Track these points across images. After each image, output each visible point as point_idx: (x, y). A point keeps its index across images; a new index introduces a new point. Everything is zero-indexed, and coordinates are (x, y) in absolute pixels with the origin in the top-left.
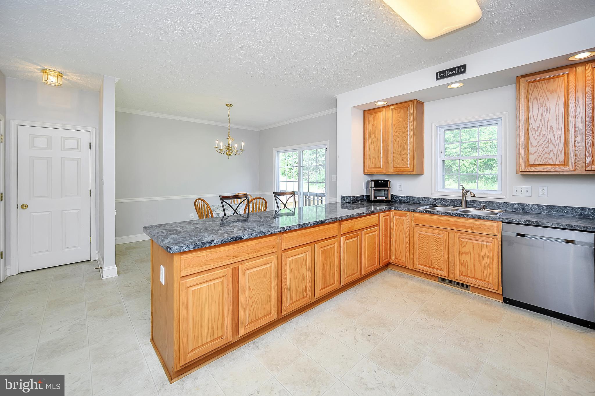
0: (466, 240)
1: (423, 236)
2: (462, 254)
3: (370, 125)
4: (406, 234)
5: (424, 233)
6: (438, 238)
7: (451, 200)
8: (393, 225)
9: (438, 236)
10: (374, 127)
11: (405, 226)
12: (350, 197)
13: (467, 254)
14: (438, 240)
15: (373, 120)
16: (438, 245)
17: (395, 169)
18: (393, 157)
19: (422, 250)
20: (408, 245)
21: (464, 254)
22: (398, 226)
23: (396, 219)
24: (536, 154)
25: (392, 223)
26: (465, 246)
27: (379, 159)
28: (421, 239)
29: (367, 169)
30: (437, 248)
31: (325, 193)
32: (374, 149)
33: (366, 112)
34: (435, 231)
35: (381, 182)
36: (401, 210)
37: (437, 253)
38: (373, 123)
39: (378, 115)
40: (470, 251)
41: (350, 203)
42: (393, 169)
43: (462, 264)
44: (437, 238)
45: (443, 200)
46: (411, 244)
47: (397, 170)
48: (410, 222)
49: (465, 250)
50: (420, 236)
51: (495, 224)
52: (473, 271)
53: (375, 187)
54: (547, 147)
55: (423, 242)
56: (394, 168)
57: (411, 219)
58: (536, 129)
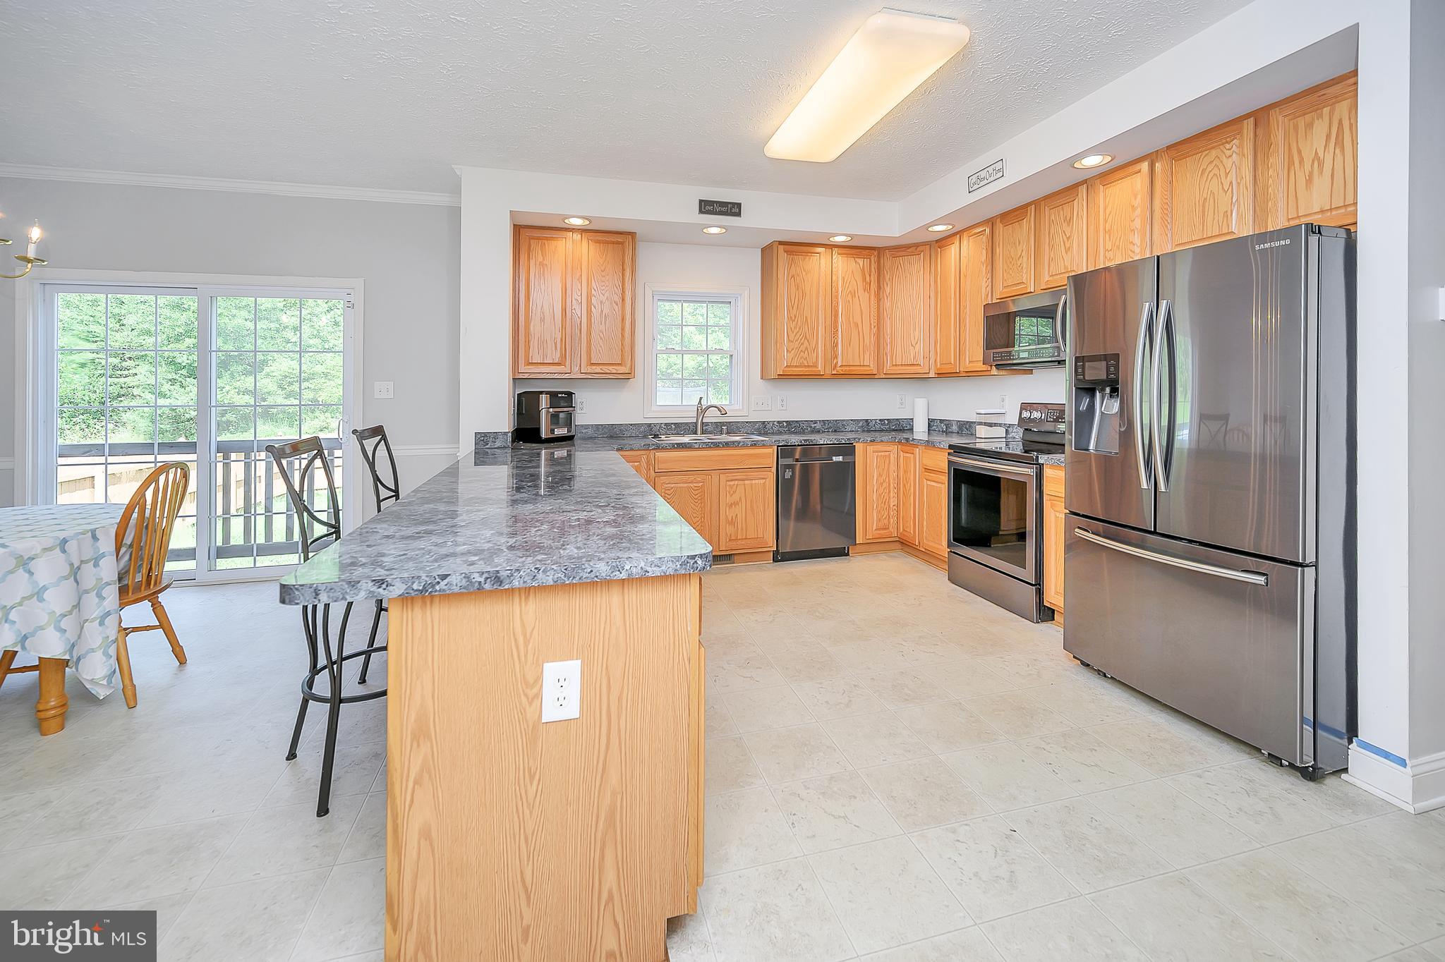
0: (736, 482)
1: (671, 491)
2: (731, 506)
3: (532, 262)
5: (673, 485)
7: (675, 424)
9: (695, 485)
10: (543, 269)
12: (506, 434)
13: (736, 504)
14: (697, 492)
15: (540, 252)
16: (697, 500)
17: (593, 367)
18: (589, 340)
21: (733, 506)
24: (792, 352)
26: (734, 492)
27: (555, 343)
28: (669, 497)
29: (523, 368)
30: (695, 507)
32: (542, 321)
33: (522, 231)
34: (692, 478)
35: (561, 396)
36: (632, 450)
37: (695, 515)
38: (539, 258)
39: (554, 243)
40: (740, 498)
41: (505, 447)
42: (590, 367)
43: (732, 522)
44: (694, 489)
45: (663, 425)
47: (599, 369)
49: (734, 497)
50: (666, 491)
51: (770, 450)
52: (744, 530)
53: (551, 407)
54: (802, 344)
56: (591, 364)
57: (648, 463)
58: (793, 318)
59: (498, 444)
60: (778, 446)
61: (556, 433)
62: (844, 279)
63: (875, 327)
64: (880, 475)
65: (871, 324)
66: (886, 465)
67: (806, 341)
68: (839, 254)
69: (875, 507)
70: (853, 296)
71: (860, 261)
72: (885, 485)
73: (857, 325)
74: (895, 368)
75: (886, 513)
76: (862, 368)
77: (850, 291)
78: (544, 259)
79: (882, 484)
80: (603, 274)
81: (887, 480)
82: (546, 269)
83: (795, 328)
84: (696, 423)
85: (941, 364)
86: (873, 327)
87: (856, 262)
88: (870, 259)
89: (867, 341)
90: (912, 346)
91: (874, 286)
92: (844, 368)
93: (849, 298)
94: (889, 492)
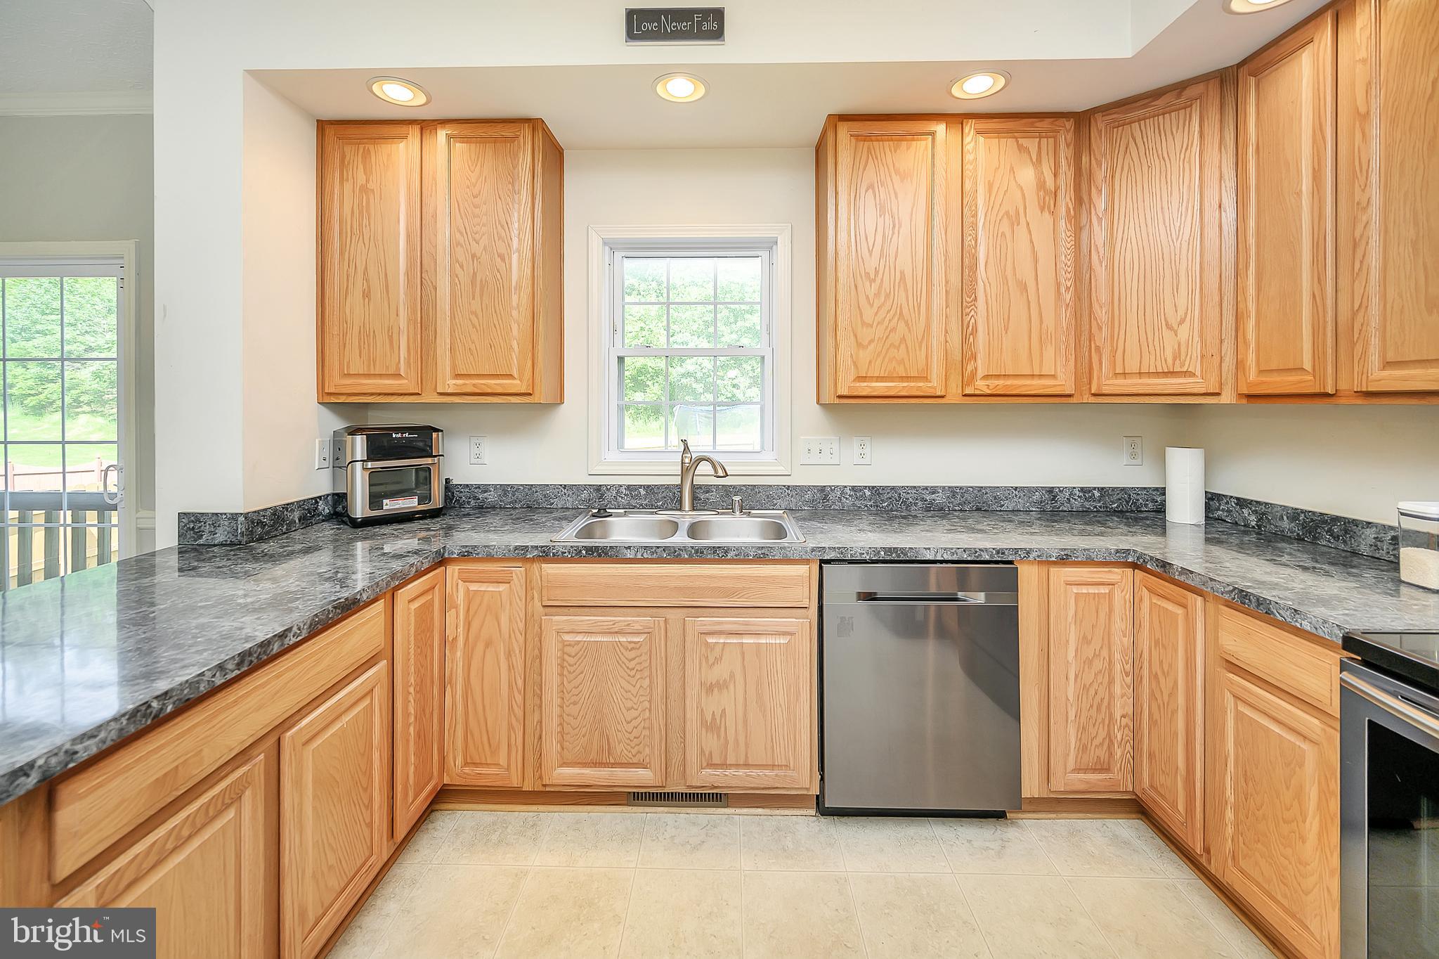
0: (722, 639)
1: (577, 648)
2: (710, 689)
3: (348, 187)
4: (509, 655)
5: (579, 638)
6: (630, 646)
8: (455, 623)
9: (628, 638)
10: (368, 203)
11: (504, 620)
12: (234, 517)
13: (721, 686)
14: (632, 654)
16: (632, 673)
17: (460, 382)
18: (452, 331)
19: (575, 703)
20: (519, 698)
21: (716, 690)
22: (475, 625)
23: (470, 597)
24: (872, 347)
25: (451, 615)
26: (718, 660)
27: (391, 338)
28: (571, 660)
29: (336, 383)
30: (630, 688)
31: (113, 489)
32: (367, 295)
33: (330, 131)
34: (622, 623)
35: (399, 435)
36: (487, 558)
37: (629, 704)
38: (361, 178)
40: (732, 675)
41: (232, 544)
42: (454, 382)
43: (712, 726)
44: (627, 649)
46: (533, 687)
47: (469, 385)
48: (528, 598)
49: (719, 672)
50: (567, 649)
51: (802, 570)
52: (742, 741)
53: (370, 459)
54: (894, 330)
55: (578, 672)
56: (458, 376)
57: (528, 587)
58: (872, 276)
59: (220, 537)
60: (823, 562)
61: (385, 507)
62: (990, 186)
63: (1068, 289)
64: (1085, 640)
65: (1058, 285)
66: (1102, 615)
67: (902, 325)
68: (979, 132)
69: (1072, 716)
70: (1014, 220)
71: (1032, 144)
72: (1098, 665)
73: (1023, 287)
74: (1120, 381)
75: (1102, 734)
76: (1036, 382)
77: (1007, 213)
78: (367, 181)
79: (1089, 662)
80: (477, 201)
81: (1105, 653)
82: (371, 197)
83: (877, 295)
84: (680, 487)
85: (1261, 372)
86: (1063, 290)
87: (1020, 147)
88: (1055, 137)
89: (1049, 321)
90: (1169, 327)
91: (1066, 201)
92: (993, 382)
93: (1005, 227)
94: (1111, 682)
